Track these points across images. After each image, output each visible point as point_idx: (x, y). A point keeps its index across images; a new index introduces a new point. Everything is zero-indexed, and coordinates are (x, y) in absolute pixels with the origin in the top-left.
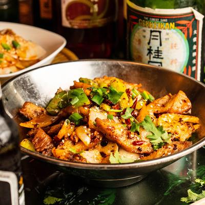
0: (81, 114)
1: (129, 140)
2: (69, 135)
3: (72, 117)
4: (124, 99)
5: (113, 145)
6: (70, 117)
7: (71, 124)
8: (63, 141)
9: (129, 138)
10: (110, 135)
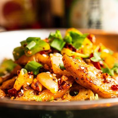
0: (40, 62)
1: (106, 84)
2: (28, 84)
3: (28, 66)
4: (87, 44)
5: (86, 92)
6: (26, 67)
7: (29, 74)
8: (22, 91)
9: (105, 82)
10: (82, 79)
